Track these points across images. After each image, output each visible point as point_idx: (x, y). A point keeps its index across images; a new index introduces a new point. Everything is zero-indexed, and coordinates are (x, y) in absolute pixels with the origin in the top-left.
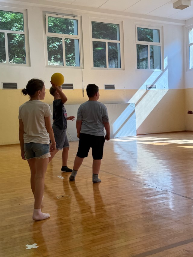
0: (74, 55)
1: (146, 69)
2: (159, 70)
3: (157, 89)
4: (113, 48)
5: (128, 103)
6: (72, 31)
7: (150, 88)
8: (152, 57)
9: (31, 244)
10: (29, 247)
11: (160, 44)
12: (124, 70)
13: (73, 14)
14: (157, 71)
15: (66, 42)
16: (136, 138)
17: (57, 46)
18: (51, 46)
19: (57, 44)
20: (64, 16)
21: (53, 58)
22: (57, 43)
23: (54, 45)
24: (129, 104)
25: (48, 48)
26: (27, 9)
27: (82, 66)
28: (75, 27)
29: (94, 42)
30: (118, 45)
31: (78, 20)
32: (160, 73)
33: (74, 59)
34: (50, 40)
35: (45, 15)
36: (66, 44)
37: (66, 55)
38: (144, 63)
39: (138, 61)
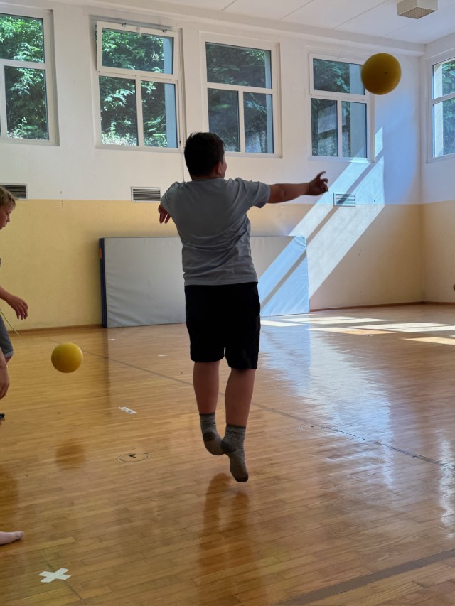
0: (164, 121)
1: (332, 155)
2: (364, 161)
3: (359, 205)
4: (256, 105)
5: (291, 235)
6: (160, 64)
7: (342, 201)
8: (347, 128)
9: (54, 571)
10: (49, 577)
11: (366, 98)
12: (281, 158)
13: (162, 24)
14: (359, 162)
15: (144, 90)
16: (309, 319)
17: (123, 99)
18: (109, 99)
19: (123, 94)
20: (141, 28)
21: (113, 128)
22: (122, 92)
23: (115, 96)
24: (293, 237)
25: (103, 103)
26: (52, 11)
28: (166, 54)
29: (209, 90)
30: (268, 98)
31: (173, 38)
32: (365, 167)
33: (164, 130)
34: (107, 85)
35: (96, 26)
36: (144, 95)
37: (145, 121)
38: (328, 142)
39: (316, 137)
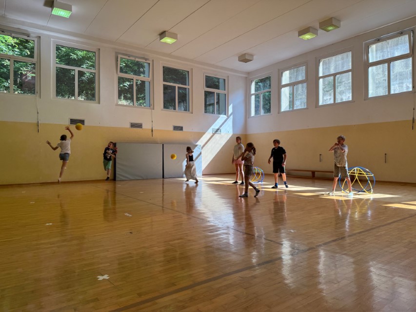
0: (145, 96)
1: (212, 113)
2: (225, 116)
3: (222, 133)
6: (144, 73)
7: (217, 131)
8: (218, 103)
10: (101, 278)
11: (226, 92)
12: (192, 113)
13: (145, 57)
14: (223, 117)
15: (136, 83)
17: (128, 86)
18: (122, 85)
20: (136, 59)
21: (122, 97)
22: (127, 83)
23: (124, 84)
24: (197, 145)
25: (119, 87)
26: (99, 49)
27: (152, 107)
28: (146, 69)
29: (164, 85)
30: (187, 90)
31: (150, 63)
32: (225, 119)
33: (145, 99)
34: (121, 80)
35: (118, 56)
36: (137, 85)
37: (137, 95)
38: (211, 108)
39: (206, 106)
